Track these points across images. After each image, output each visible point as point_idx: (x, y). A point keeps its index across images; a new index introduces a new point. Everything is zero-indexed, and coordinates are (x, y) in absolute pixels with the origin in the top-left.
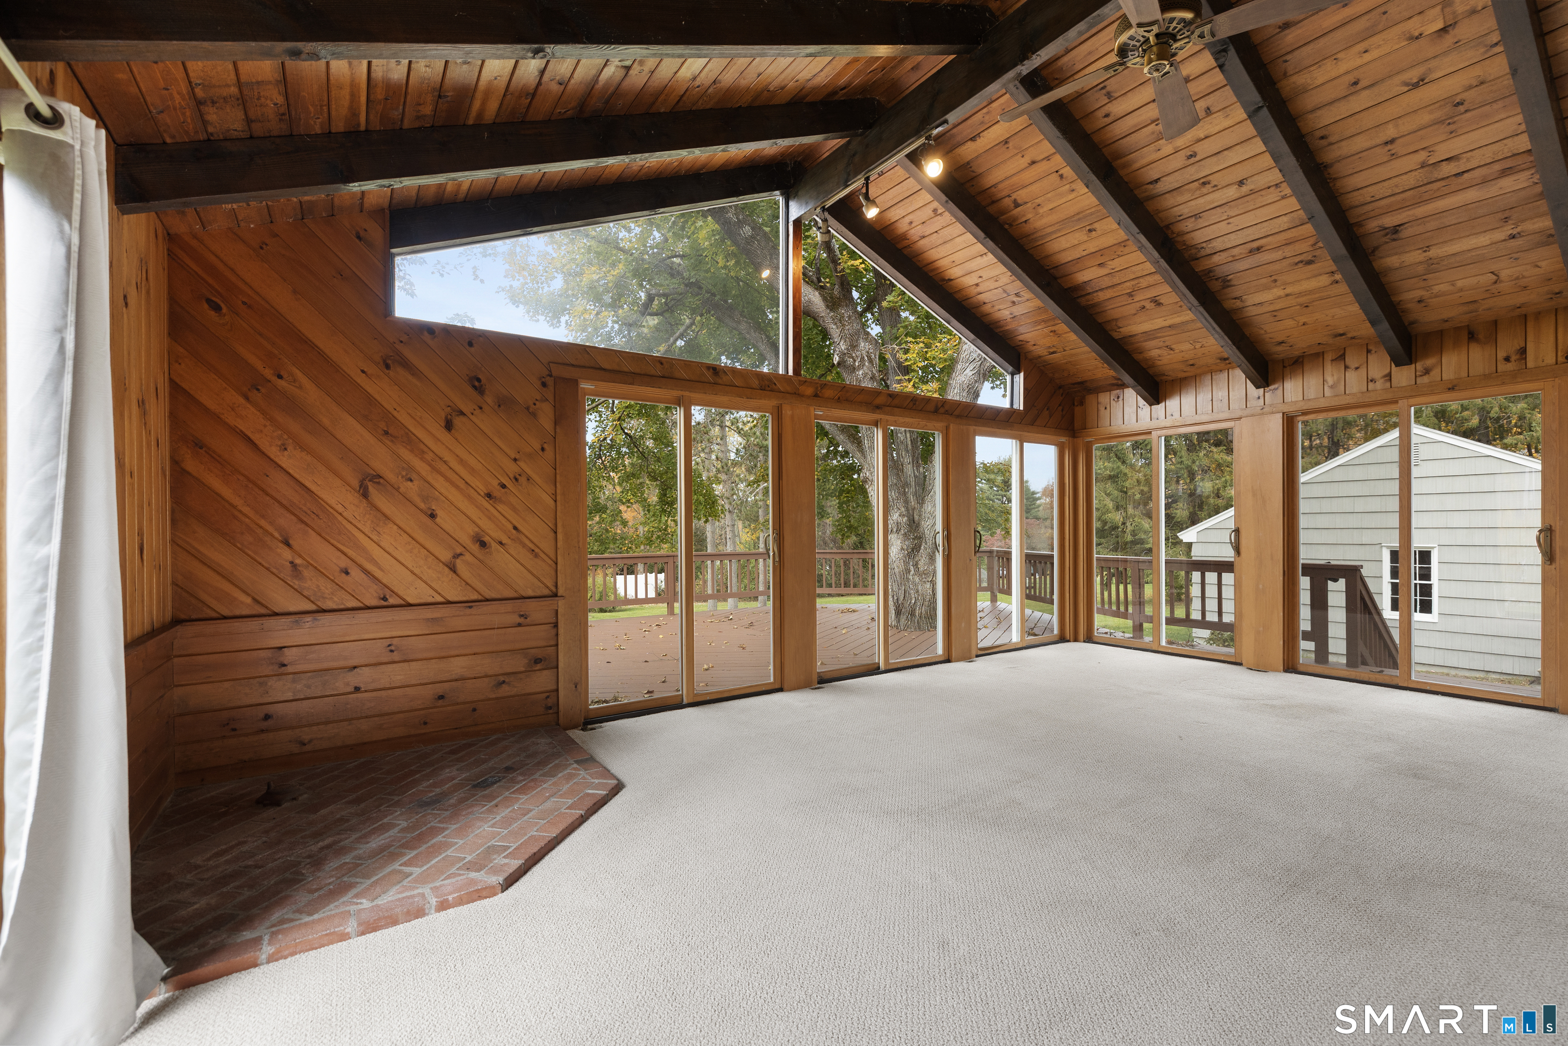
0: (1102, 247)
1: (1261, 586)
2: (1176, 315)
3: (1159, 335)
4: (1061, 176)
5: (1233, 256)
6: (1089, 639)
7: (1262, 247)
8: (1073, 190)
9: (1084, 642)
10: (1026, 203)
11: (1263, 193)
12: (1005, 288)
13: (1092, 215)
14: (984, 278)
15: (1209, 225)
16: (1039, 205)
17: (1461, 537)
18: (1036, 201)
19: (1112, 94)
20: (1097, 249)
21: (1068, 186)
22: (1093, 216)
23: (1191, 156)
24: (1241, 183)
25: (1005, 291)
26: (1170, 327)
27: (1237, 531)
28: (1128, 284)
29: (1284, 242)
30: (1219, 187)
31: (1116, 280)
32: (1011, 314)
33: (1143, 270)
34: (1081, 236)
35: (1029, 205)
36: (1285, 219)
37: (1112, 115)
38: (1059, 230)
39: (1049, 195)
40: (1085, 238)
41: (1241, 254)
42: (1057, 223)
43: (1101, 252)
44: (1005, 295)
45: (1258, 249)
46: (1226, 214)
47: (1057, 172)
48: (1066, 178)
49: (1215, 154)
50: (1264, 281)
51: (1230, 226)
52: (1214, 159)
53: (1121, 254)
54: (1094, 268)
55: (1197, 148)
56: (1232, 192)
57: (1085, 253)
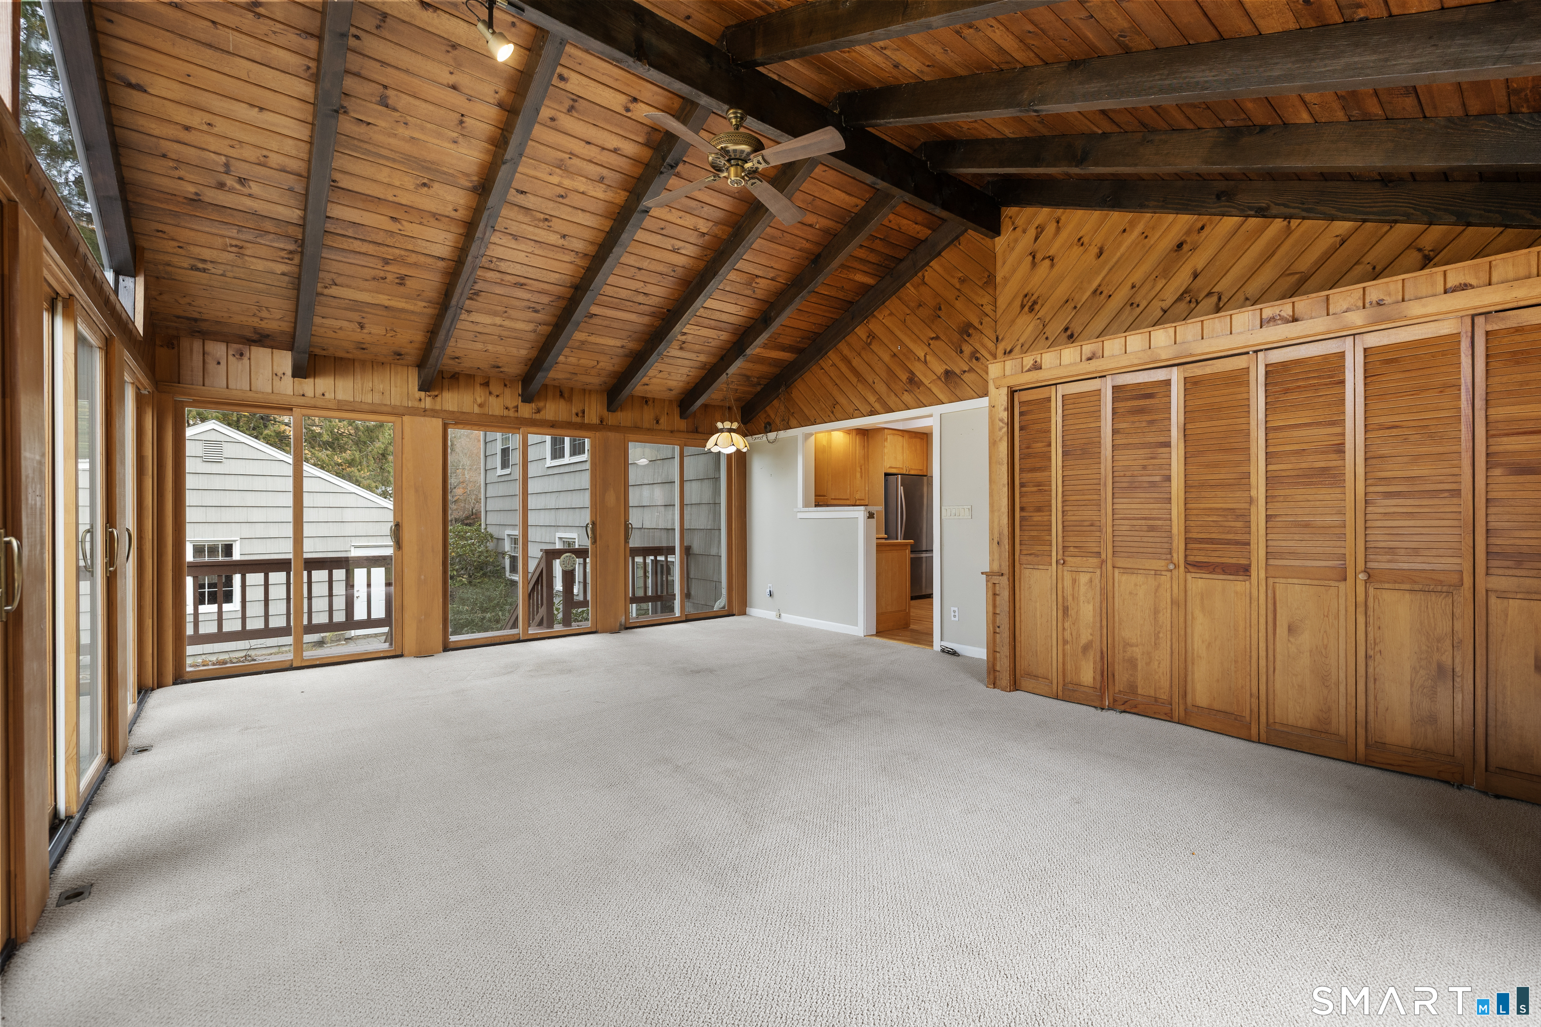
0: (416, 205)
1: (423, 577)
2: (405, 300)
3: (366, 310)
4: (461, 122)
5: (502, 280)
6: (180, 679)
7: (525, 285)
8: (455, 142)
9: (174, 684)
10: (395, 110)
11: (566, 252)
12: (232, 161)
13: (445, 174)
14: (215, 130)
15: (514, 249)
16: (406, 124)
17: (259, 531)
18: (408, 118)
19: (573, 111)
20: (409, 203)
21: (455, 135)
22: (444, 176)
23: (562, 196)
24: (564, 236)
25: (227, 165)
26: (386, 307)
27: (397, 525)
28: (397, 251)
29: (540, 290)
30: (551, 229)
31: (389, 241)
32: (197, 194)
33: (426, 248)
34: (409, 182)
35: (396, 114)
36: (557, 276)
37: (556, 122)
38: (394, 160)
39: (429, 125)
40: (412, 187)
41: (509, 281)
42: (402, 153)
43: (408, 209)
44: (222, 169)
45: (522, 285)
46: (533, 249)
47: (462, 115)
48: (463, 128)
49: (574, 207)
50: (499, 308)
51: (527, 258)
52: (570, 209)
53: (425, 223)
54: (386, 218)
55: (572, 195)
56: (554, 239)
57: (391, 199)
